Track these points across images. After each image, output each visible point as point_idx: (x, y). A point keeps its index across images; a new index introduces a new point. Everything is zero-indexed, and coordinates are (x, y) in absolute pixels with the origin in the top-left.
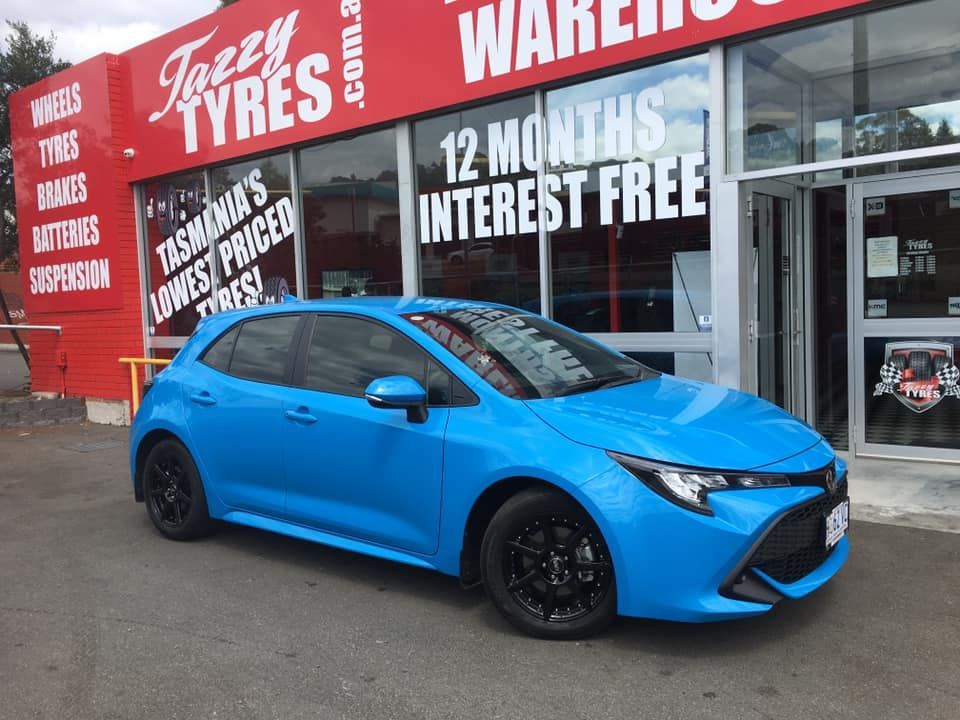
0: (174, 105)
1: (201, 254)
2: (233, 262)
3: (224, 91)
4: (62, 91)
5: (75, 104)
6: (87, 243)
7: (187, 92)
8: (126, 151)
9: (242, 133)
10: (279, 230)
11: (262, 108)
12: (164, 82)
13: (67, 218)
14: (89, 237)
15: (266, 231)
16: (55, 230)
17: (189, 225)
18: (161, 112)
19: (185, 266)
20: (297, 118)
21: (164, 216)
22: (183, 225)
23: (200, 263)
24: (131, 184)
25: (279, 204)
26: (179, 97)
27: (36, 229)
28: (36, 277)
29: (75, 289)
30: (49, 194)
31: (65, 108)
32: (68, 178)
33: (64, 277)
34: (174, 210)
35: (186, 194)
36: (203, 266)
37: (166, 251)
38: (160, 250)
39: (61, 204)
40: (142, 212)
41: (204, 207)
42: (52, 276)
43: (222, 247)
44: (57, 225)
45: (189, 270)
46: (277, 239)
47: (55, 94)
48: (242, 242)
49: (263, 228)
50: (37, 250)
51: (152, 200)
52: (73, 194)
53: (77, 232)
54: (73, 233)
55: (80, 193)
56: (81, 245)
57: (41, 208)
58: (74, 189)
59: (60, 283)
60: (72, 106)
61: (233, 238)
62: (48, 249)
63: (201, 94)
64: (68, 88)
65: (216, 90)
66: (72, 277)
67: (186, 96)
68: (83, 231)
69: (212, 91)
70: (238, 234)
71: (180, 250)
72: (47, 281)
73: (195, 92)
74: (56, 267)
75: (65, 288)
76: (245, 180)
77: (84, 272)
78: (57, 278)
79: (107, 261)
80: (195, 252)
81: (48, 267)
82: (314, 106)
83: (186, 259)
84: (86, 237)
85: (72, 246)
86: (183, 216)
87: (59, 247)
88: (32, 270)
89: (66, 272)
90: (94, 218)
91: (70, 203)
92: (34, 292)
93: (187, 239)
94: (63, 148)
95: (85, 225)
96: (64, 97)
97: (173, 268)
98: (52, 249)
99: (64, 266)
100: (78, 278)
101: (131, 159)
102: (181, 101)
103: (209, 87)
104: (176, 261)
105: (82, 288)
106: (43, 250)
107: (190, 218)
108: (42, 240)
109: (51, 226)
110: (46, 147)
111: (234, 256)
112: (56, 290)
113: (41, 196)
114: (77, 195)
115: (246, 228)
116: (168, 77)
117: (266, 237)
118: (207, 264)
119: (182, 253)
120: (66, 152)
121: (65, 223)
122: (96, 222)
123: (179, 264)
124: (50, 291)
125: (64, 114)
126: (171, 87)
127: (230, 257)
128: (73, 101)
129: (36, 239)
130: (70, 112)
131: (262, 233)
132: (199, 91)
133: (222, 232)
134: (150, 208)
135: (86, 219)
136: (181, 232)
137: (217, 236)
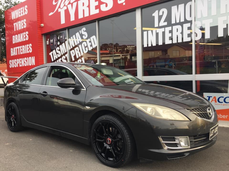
0: (57, 10)
1: (64, 54)
2: (75, 56)
3: (75, 5)
4: (21, 8)
5: (25, 12)
6: (28, 52)
7: (62, 6)
8: (41, 25)
9: (80, 16)
10: (91, 46)
11: (88, 8)
12: (54, 3)
13: (22, 45)
14: (29, 50)
15: (87, 46)
16: (18, 49)
17: (61, 46)
18: (53, 12)
19: (59, 58)
20: (100, 10)
21: (52, 44)
22: (58, 46)
23: (64, 57)
24: (42, 34)
25: (92, 38)
26: (59, 7)
27: (12, 49)
28: (11, 63)
29: (24, 66)
30: (16, 38)
31: (22, 13)
32: (22, 34)
33: (20, 62)
34: (56, 42)
35: (60, 37)
36: (65, 58)
37: (52, 54)
38: (51, 54)
39: (20, 41)
40: (45, 43)
41: (66, 40)
42: (16, 62)
43: (71, 52)
44: (18, 47)
45: (60, 59)
46: (90, 49)
47: (19, 9)
48: (78, 50)
49: (86, 45)
50: (12, 55)
51: (48, 39)
52: (24, 38)
53: (25, 49)
54: (23, 49)
55: (26, 38)
56: (26, 53)
57: (14, 43)
58: (24, 36)
59: (19, 64)
60: (24, 13)
61: (75, 49)
62: (15, 55)
63: (67, 6)
64: (23, 7)
65: (72, 4)
66: (23, 62)
67: (61, 6)
68: (27, 49)
69: (70, 5)
70: (77, 48)
71: (57, 53)
72: (15, 64)
73: (65, 5)
74: (18, 60)
75: (20, 66)
76: (80, 31)
77: (27, 61)
78: (18, 63)
79: (34, 57)
80: (62, 54)
81: (15, 60)
82: (107, 6)
83: (59, 56)
84: (28, 50)
85: (23, 53)
86: (59, 43)
87: (19, 54)
88: (10, 61)
89: (21, 61)
90: (31, 45)
91: (23, 41)
92: (11, 67)
93: (60, 50)
94: (21, 25)
95: (27, 47)
96: (22, 10)
97: (55, 59)
98: (17, 54)
99: (20, 59)
100: (24, 62)
101: (42, 27)
102: (60, 8)
103: (69, 3)
104: (56, 57)
105: (26, 65)
106: (14, 55)
107: (61, 44)
108: (13, 52)
109: (16, 48)
110: (16, 25)
111: (75, 55)
112: (18, 66)
113: (13, 39)
114: (25, 38)
115: (80, 46)
116: (55, 2)
117: (87, 48)
118: (66, 57)
119: (58, 54)
120: (22, 26)
121: (21, 47)
122: (31, 46)
123: (57, 58)
124: (16, 67)
125: (22, 15)
126: (56, 5)
127: (74, 55)
128: (25, 11)
129: (12, 52)
130: (24, 14)
131: (85, 47)
132: (66, 5)
133: (72, 47)
134: (48, 42)
135: (28, 45)
136: (58, 48)
137: (70, 49)
